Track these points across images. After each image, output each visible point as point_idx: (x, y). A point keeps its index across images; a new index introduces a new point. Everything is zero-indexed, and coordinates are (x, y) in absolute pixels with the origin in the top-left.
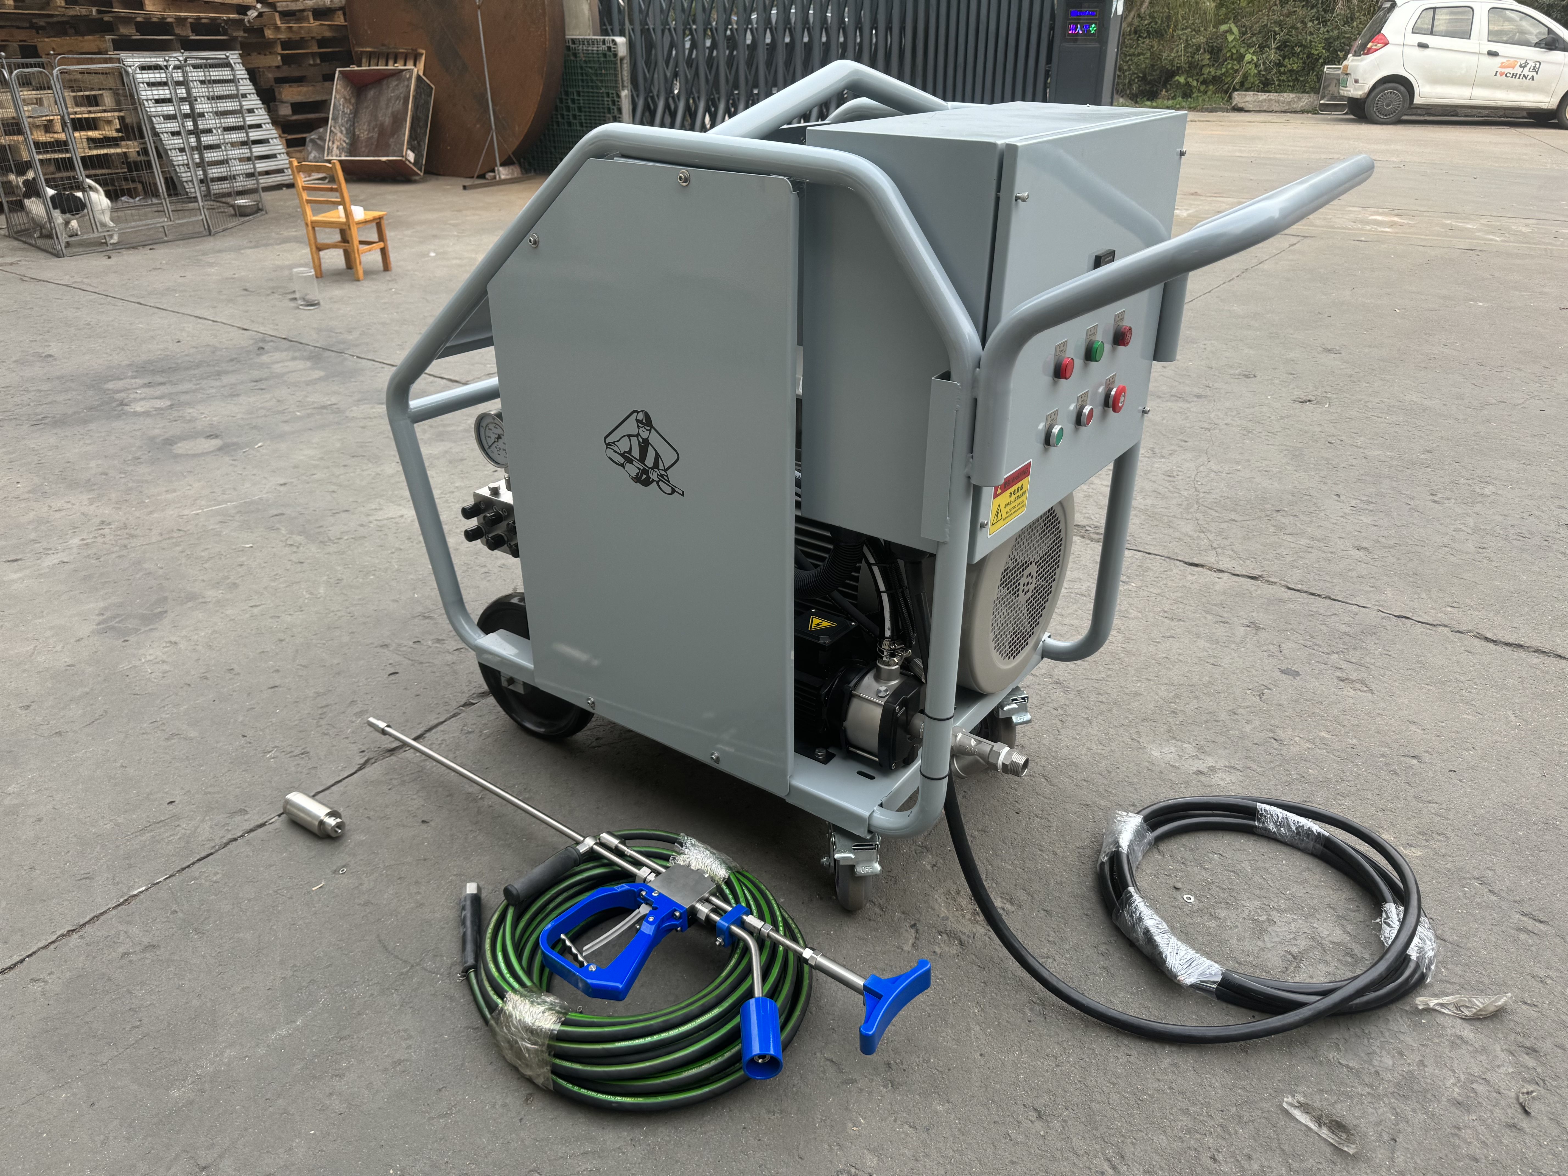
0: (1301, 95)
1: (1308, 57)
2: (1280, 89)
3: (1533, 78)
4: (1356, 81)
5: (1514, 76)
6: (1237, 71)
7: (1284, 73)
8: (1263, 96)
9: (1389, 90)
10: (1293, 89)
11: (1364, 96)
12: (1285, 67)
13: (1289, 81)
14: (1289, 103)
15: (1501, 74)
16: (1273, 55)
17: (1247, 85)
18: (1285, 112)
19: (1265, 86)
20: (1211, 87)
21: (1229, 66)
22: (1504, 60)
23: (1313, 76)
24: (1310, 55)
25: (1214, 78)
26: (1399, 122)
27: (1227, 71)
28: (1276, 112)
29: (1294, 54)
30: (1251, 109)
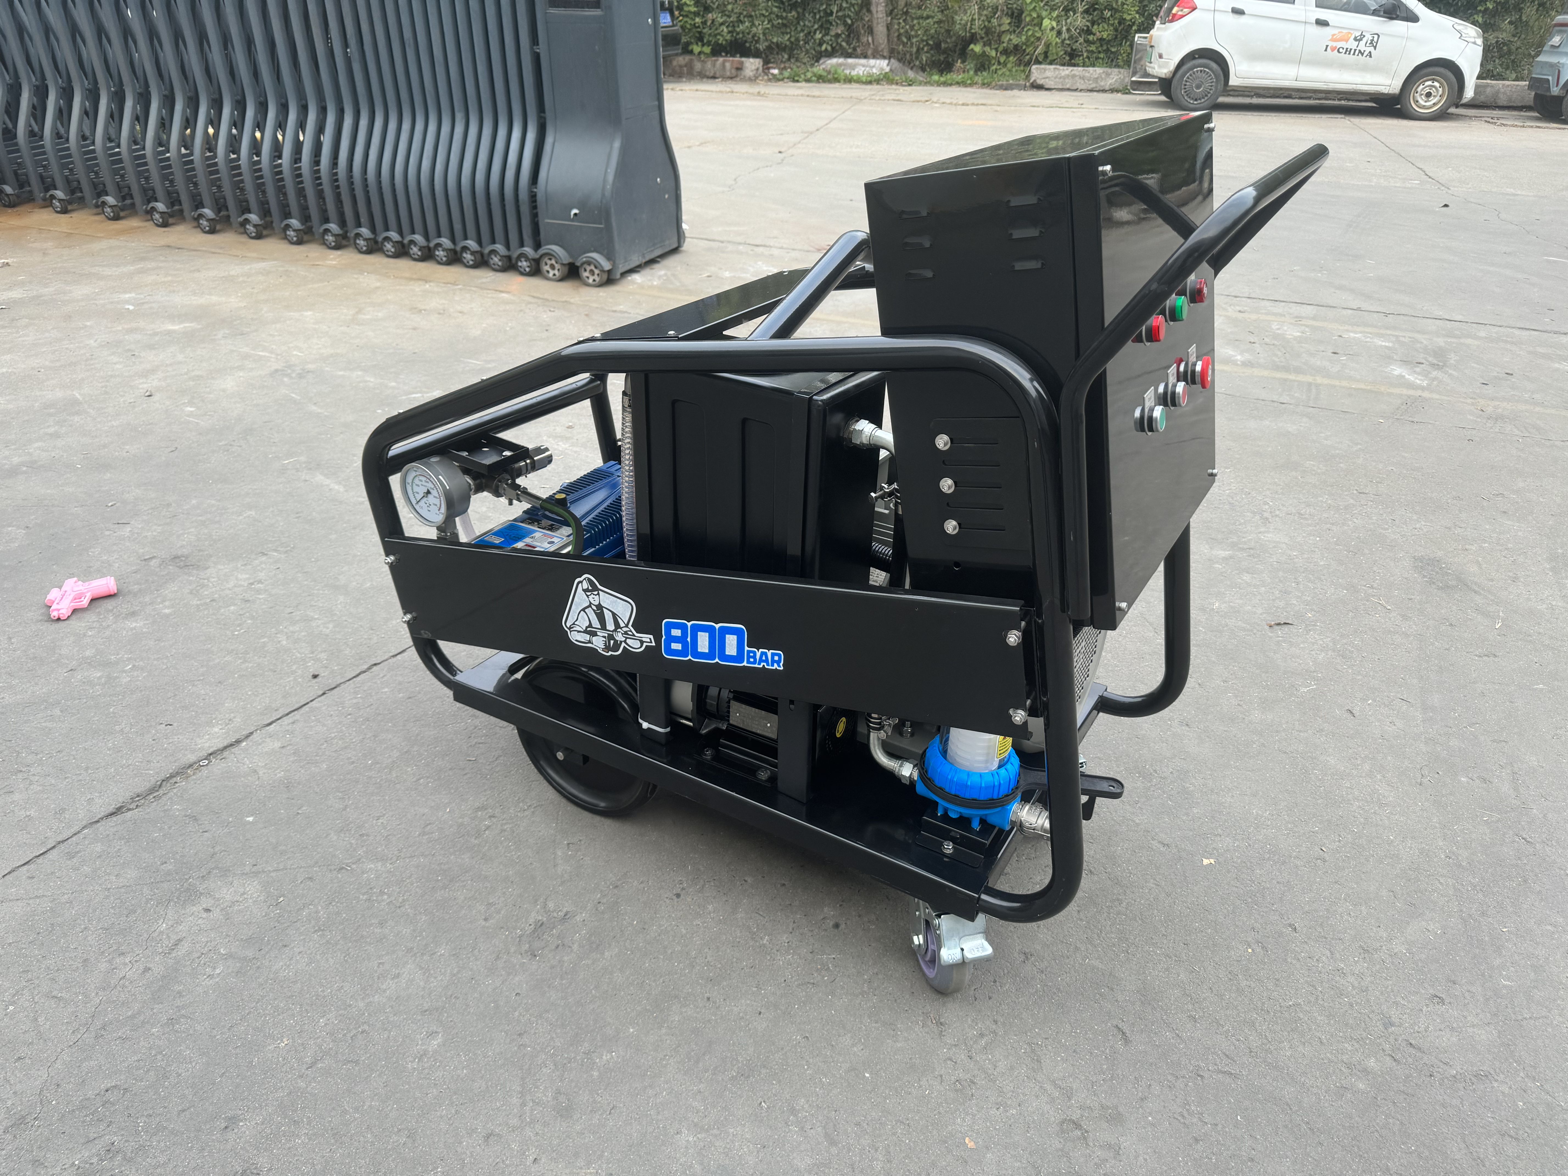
0: (1109, 70)
2: (1088, 63)
3: (1370, 55)
4: (1161, 56)
5: (1348, 51)
8: (1066, 71)
9: (1199, 67)
10: (1102, 63)
11: (1169, 76)
14: (1096, 80)
15: (1333, 49)
16: (1079, 21)
17: (1050, 58)
18: (1091, 91)
20: (1011, 58)
22: (1336, 31)
26: (1216, 107)
28: (1081, 90)
29: (1104, 19)
30: (1053, 87)
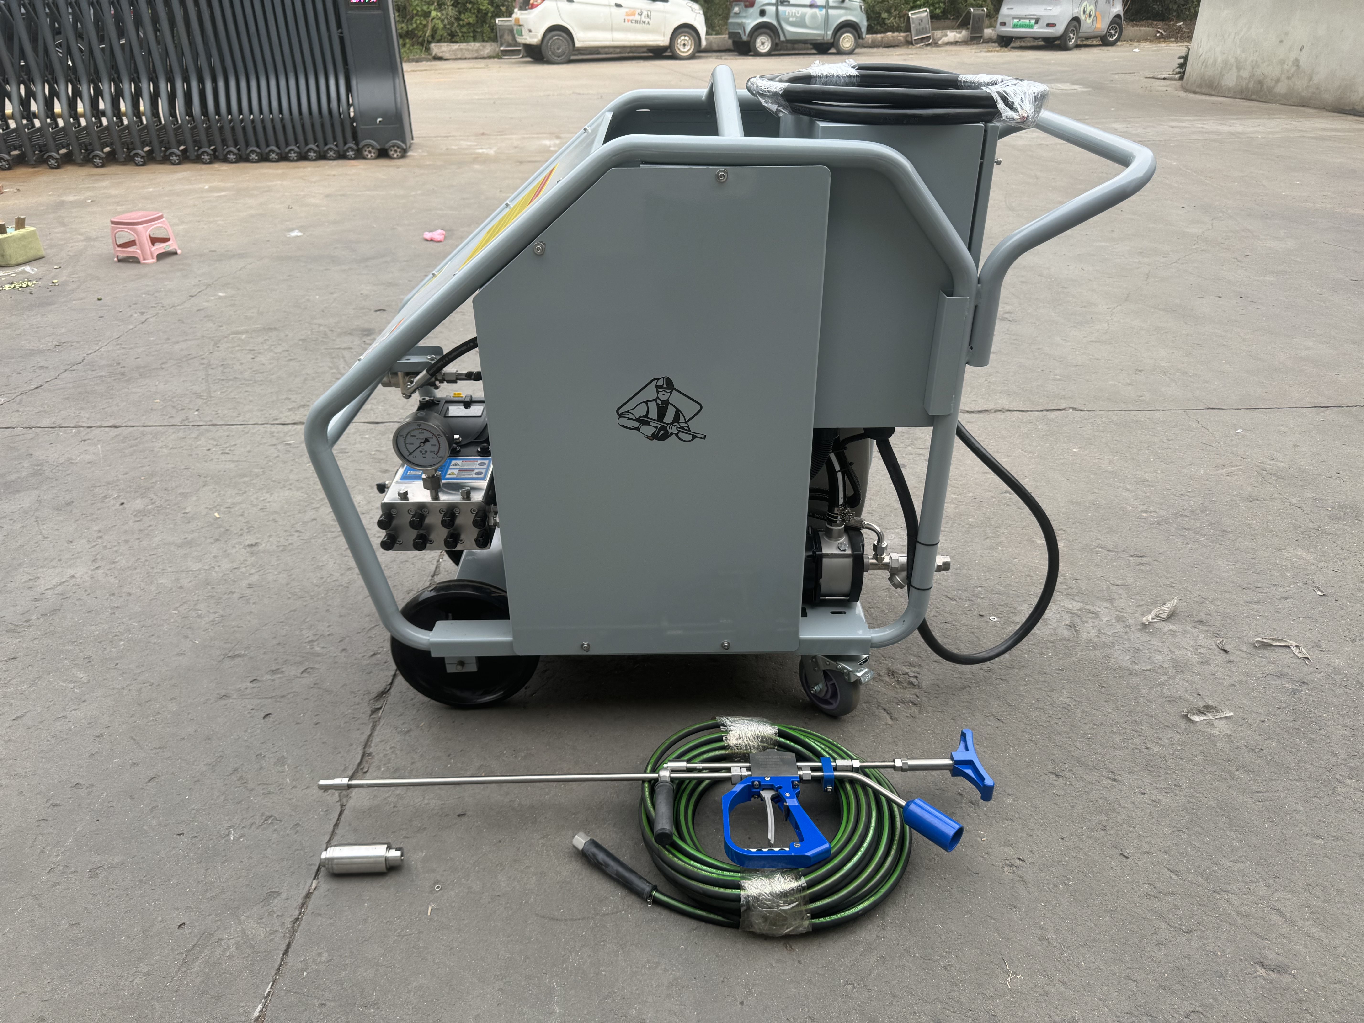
0: (484, 44)
1: (478, 12)
2: (464, 40)
3: (648, 23)
4: (530, 31)
5: (636, 22)
6: (425, 26)
7: (463, 26)
8: (455, 46)
9: (556, 37)
10: (475, 39)
11: (539, 43)
12: (463, 20)
13: (469, 32)
14: (477, 51)
15: (628, 21)
16: (451, 11)
17: (437, 37)
18: (476, 58)
19: (452, 38)
20: (408, 41)
21: (418, 22)
22: (627, 10)
23: (486, 28)
24: (479, 10)
25: (407, 32)
26: (570, 61)
27: (417, 27)
28: (469, 59)
29: (466, 10)
30: (449, 57)
